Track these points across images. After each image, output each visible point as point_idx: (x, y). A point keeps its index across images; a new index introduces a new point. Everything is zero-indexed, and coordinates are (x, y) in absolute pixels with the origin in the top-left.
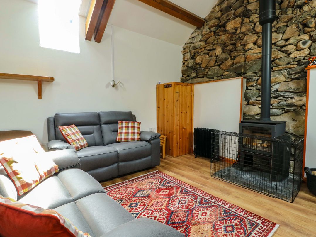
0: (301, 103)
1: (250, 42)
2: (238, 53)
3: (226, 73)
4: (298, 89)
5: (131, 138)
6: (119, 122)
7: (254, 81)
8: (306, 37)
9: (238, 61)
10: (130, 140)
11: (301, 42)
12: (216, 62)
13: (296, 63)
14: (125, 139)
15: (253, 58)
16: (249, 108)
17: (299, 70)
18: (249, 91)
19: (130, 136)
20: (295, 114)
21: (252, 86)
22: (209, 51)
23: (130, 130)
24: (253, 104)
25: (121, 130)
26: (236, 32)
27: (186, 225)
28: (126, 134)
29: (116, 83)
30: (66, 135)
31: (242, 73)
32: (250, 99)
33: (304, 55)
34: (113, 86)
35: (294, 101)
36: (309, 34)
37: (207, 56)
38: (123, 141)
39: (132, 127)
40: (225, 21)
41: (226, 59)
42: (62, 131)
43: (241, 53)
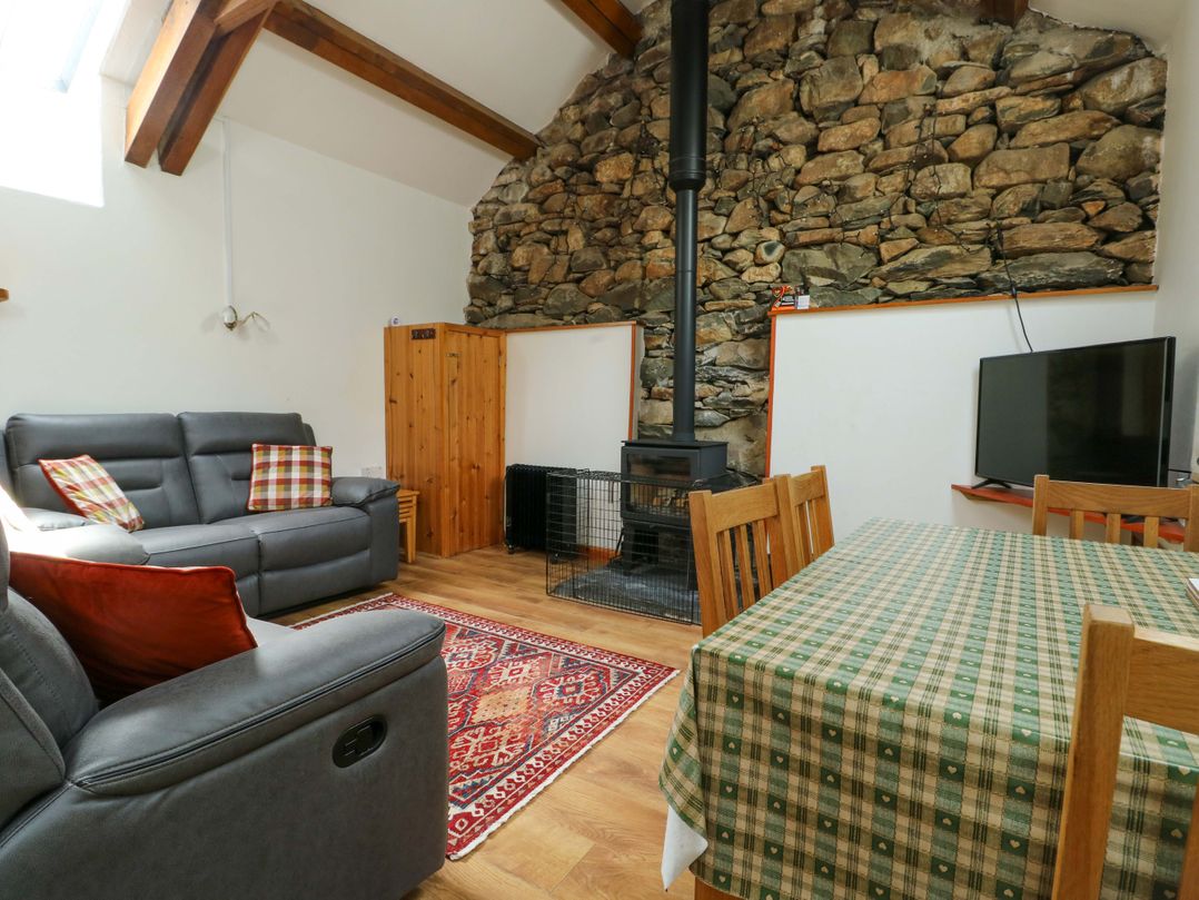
0: (762, 396)
1: (654, 227)
2: (627, 252)
3: (595, 307)
4: (756, 361)
5: (300, 499)
6: (255, 446)
7: (663, 334)
8: (772, 235)
9: (627, 275)
10: (297, 506)
11: (763, 245)
12: (570, 270)
13: (754, 297)
14: (279, 502)
15: (662, 273)
16: (652, 408)
17: (758, 315)
18: (652, 360)
19: (296, 493)
20: (751, 424)
21: (659, 347)
22: (549, 237)
23: (296, 474)
24: (661, 398)
25: (264, 472)
26: (620, 194)
27: (467, 697)
28: (283, 486)
29: (241, 316)
30: (69, 487)
31: (636, 310)
32: (654, 382)
33: (769, 279)
34: (231, 326)
35: (748, 391)
36: (779, 226)
37: (546, 250)
38: (270, 507)
39: (302, 463)
40: (594, 155)
41: (596, 266)
42: (53, 476)
43: (634, 255)
